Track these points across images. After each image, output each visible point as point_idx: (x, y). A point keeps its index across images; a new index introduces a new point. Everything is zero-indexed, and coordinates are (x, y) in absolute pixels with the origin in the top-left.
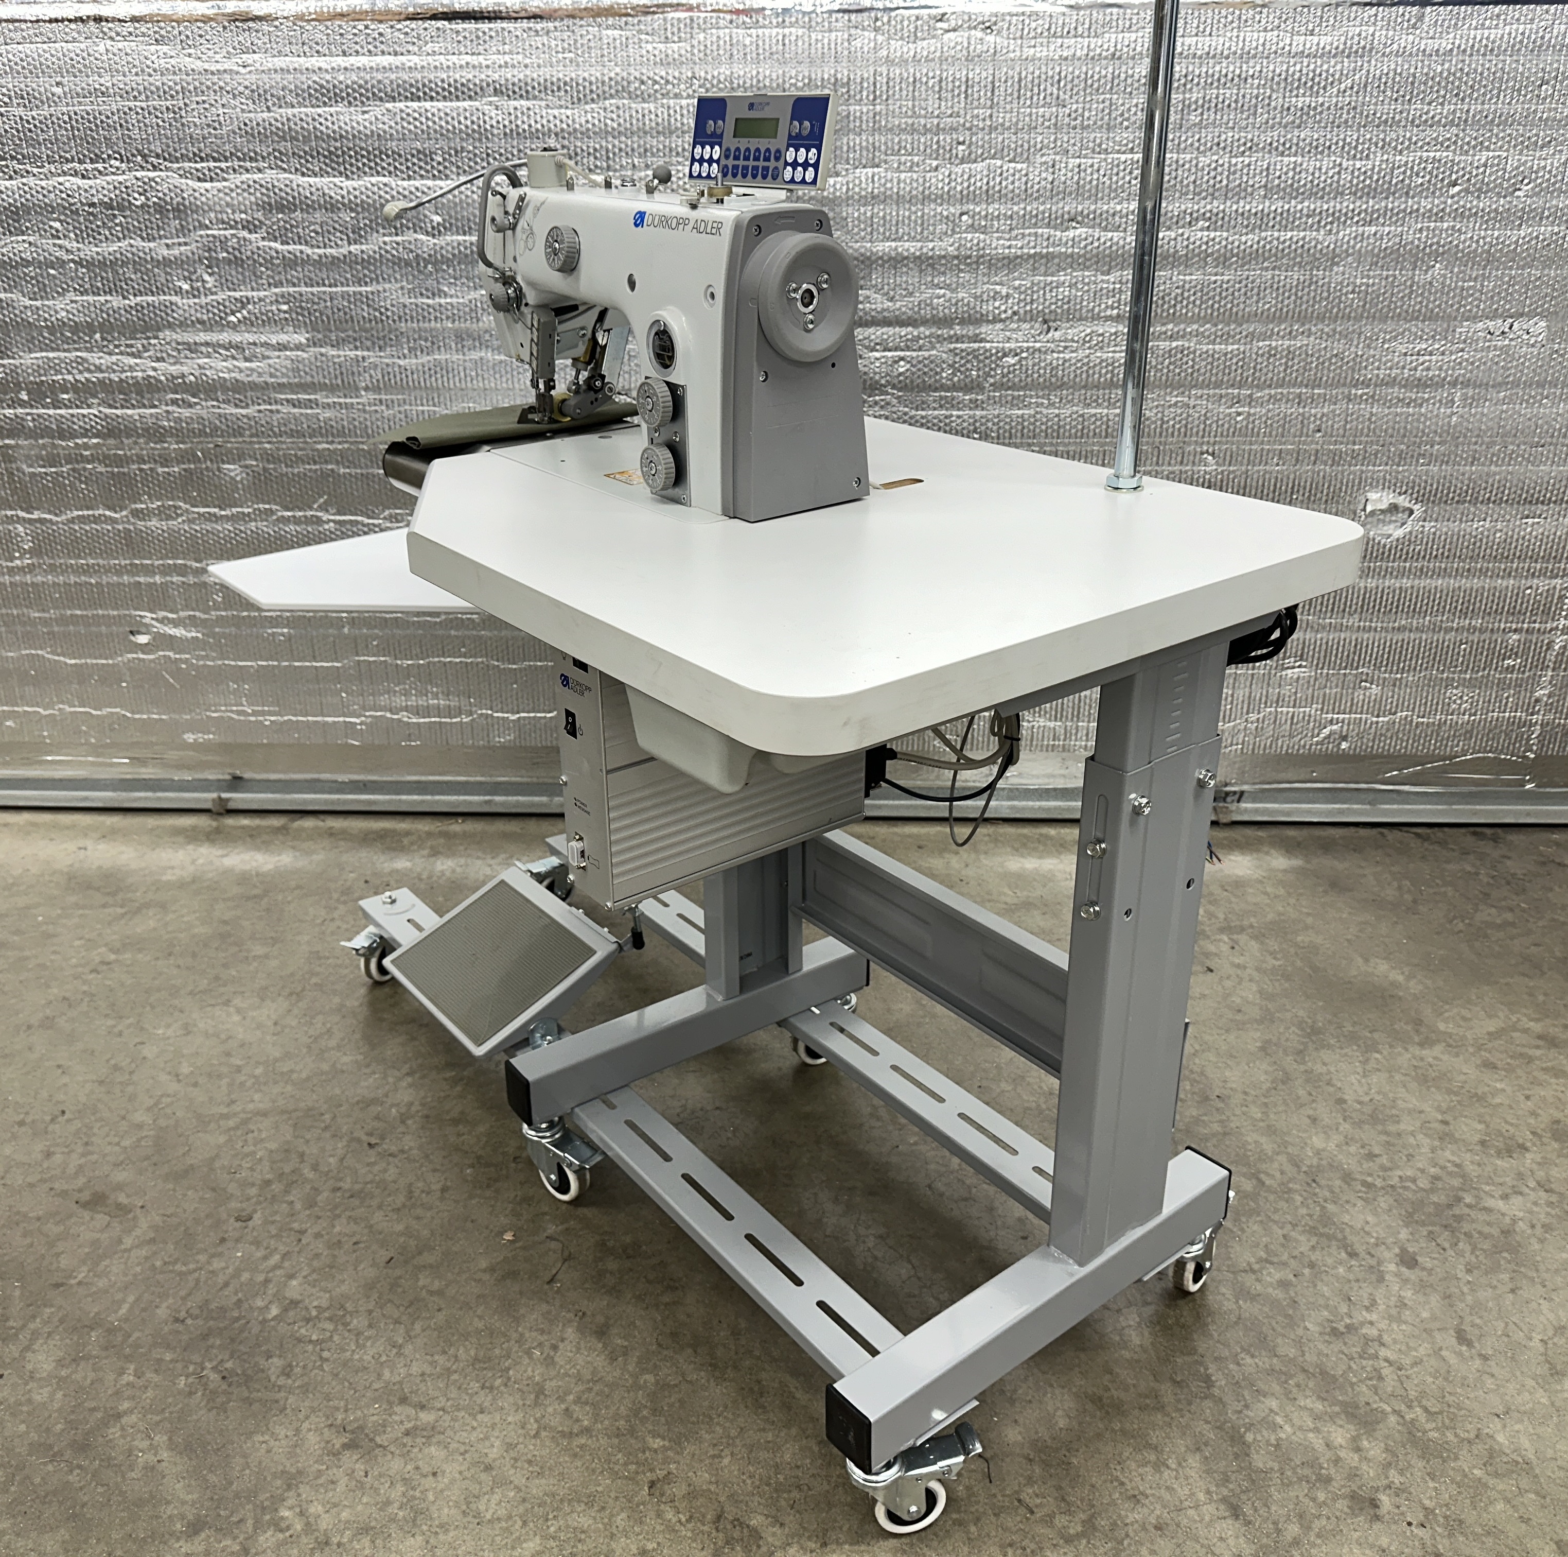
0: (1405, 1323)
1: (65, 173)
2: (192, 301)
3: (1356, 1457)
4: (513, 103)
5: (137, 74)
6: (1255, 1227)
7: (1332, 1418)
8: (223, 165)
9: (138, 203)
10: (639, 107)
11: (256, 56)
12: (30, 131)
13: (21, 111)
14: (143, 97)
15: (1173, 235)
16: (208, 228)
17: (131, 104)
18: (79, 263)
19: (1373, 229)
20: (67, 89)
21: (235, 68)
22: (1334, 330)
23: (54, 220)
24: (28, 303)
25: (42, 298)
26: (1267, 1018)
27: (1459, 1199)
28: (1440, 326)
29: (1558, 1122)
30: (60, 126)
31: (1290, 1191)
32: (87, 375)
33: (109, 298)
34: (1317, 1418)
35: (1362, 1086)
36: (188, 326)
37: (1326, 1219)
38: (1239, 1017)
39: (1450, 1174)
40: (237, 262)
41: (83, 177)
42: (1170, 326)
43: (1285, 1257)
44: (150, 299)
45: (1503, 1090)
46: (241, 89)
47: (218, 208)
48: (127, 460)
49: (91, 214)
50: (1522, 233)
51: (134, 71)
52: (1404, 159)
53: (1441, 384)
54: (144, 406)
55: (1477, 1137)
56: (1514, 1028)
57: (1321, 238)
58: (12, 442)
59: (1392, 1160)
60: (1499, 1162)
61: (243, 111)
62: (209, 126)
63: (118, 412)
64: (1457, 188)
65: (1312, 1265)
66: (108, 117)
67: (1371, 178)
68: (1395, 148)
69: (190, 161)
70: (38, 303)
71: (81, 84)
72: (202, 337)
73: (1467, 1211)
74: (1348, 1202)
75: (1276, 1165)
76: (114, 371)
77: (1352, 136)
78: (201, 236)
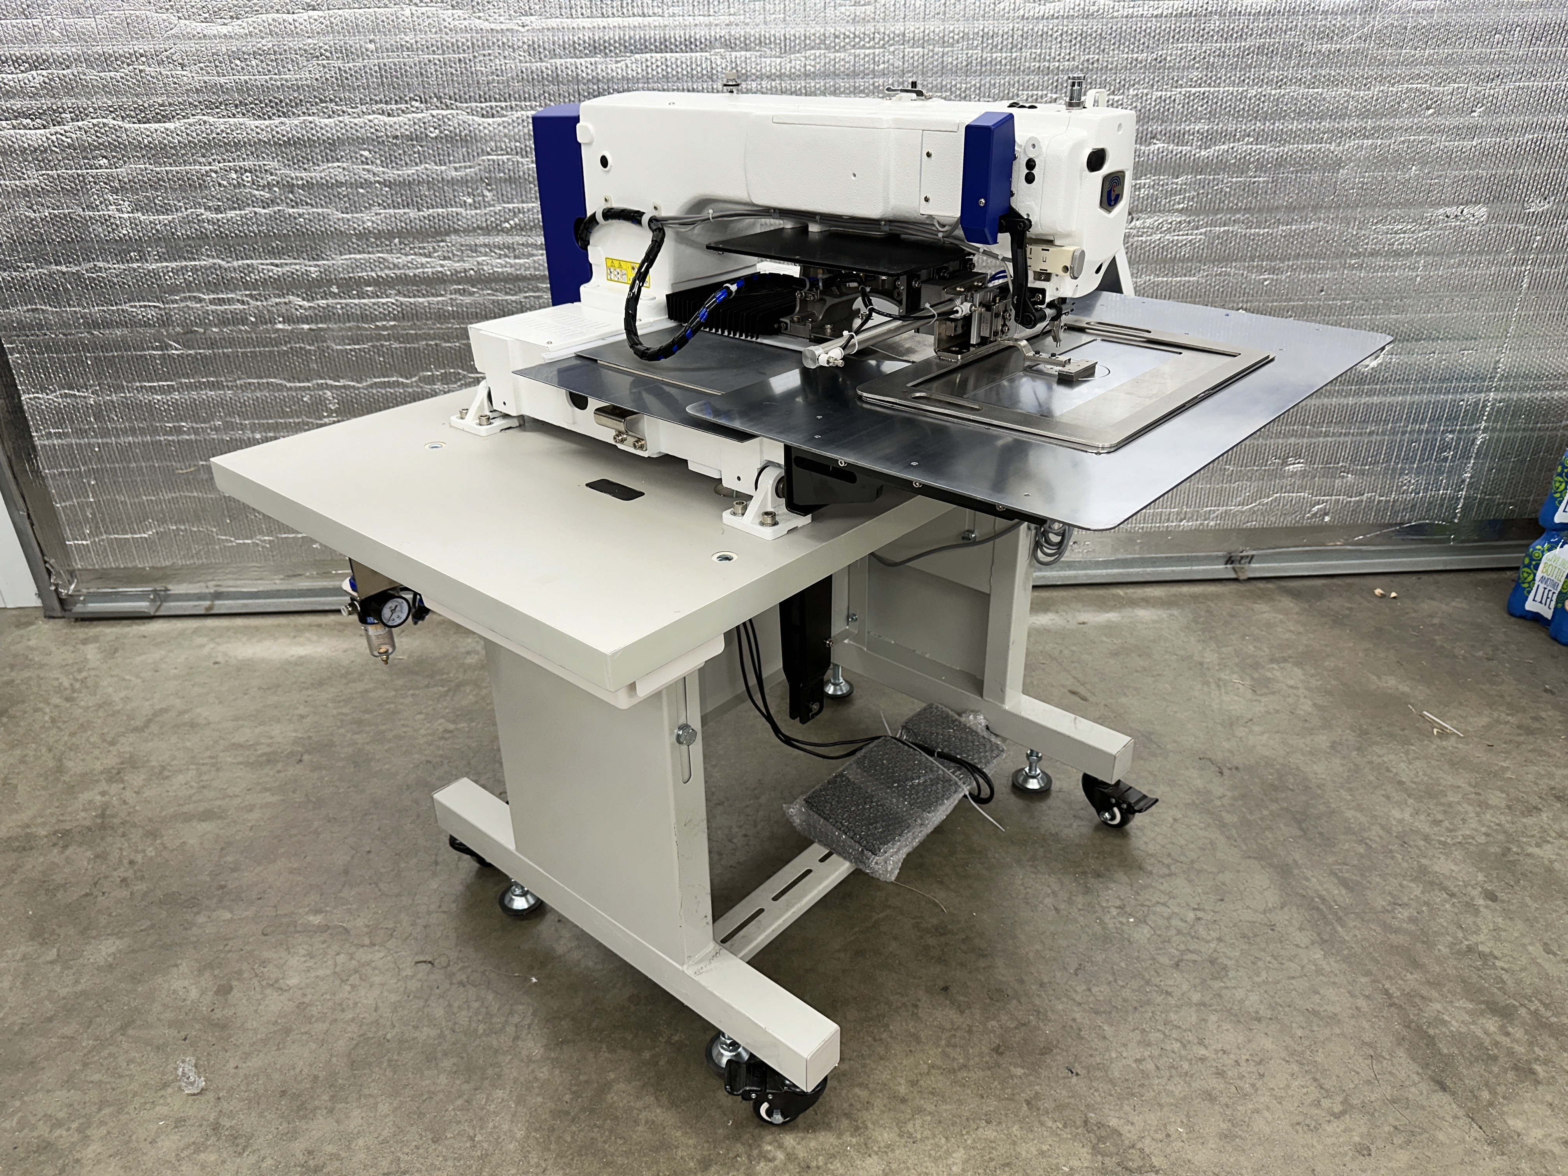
0: (1505, 941)
1: (374, 112)
2: (473, 212)
3: (1508, 1040)
4: (734, 54)
5: (436, 33)
6: (1378, 879)
7: (1482, 1013)
8: (503, 104)
9: (433, 135)
10: (832, 56)
11: (532, 18)
12: (347, 79)
13: (339, 63)
14: (440, 51)
15: (1226, 147)
16: (489, 154)
17: (431, 57)
18: (384, 184)
19: (1370, 142)
20: (378, 45)
21: (516, 27)
22: (1337, 217)
23: (364, 150)
24: (341, 215)
25: (352, 212)
26: (1327, 725)
27: (1509, 849)
28: (1412, 212)
29: (1553, 788)
30: (371, 75)
31: (1391, 851)
32: (387, 272)
33: (407, 210)
34: (1470, 1013)
35: (1411, 770)
36: (470, 231)
37: (1423, 870)
38: (1307, 725)
39: (1496, 831)
40: (510, 180)
41: (389, 115)
42: (1219, 216)
43: (1405, 899)
44: (440, 210)
45: (1508, 768)
46: (520, 44)
47: (497, 138)
48: (417, 338)
49: (395, 144)
50: (1474, 143)
51: (434, 30)
52: (1395, 90)
53: (1409, 253)
54: (433, 295)
55: (1503, 804)
56: (1498, 721)
57: (1332, 149)
58: (325, 326)
59: (1451, 823)
60: (1524, 820)
61: (520, 61)
62: (492, 73)
63: (412, 300)
64: (1431, 111)
65: (1427, 904)
66: (411, 67)
67: (1370, 103)
68: (1389, 82)
69: (476, 101)
70: (349, 216)
71: (391, 40)
72: (481, 240)
73: (1517, 857)
74: (1434, 856)
75: (1374, 833)
76: (409, 268)
77: (1357, 72)
78: (483, 161)
